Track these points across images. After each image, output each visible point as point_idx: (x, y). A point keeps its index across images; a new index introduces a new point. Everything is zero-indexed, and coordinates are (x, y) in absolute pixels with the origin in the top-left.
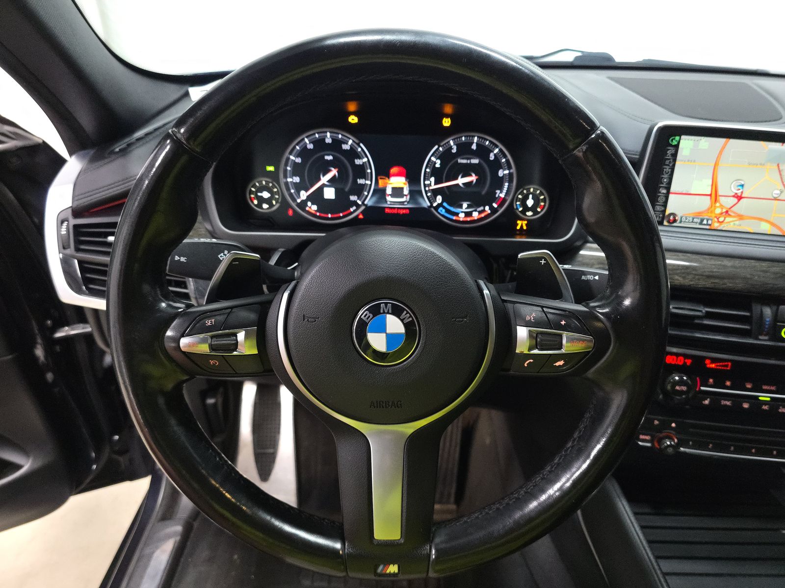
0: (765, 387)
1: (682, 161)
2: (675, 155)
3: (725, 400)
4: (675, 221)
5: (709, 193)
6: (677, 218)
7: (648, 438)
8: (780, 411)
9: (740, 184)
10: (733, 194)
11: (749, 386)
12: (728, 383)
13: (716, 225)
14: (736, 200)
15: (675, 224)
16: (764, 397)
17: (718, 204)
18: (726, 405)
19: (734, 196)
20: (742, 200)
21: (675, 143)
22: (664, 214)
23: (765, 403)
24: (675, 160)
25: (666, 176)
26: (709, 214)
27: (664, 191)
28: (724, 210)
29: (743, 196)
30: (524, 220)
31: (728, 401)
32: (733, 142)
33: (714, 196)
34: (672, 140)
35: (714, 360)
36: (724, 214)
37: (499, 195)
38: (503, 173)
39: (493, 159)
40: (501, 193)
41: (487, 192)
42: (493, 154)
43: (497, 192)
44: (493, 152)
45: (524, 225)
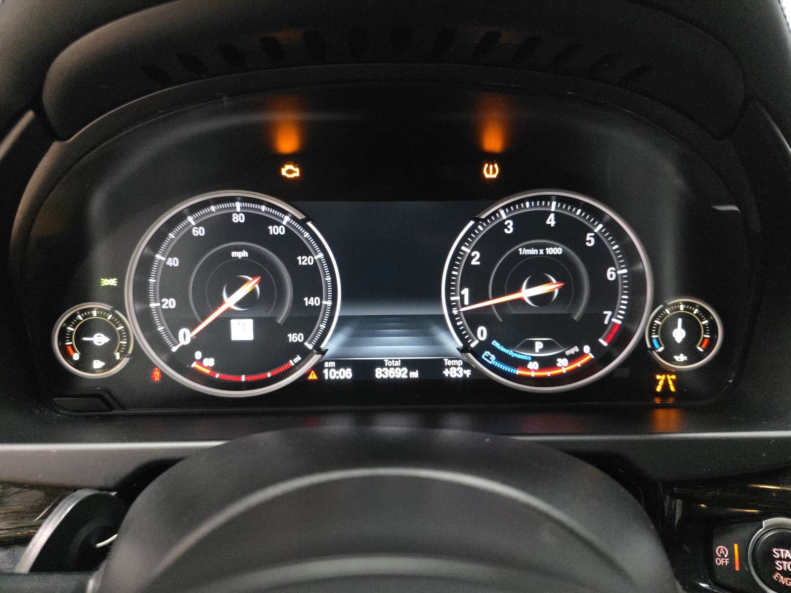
30: (671, 373)
37: (610, 321)
38: (617, 274)
39: (592, 244)
40: (615, 315)
41: (584, 316)
42: (593, 234)
43: (606, 315)
44: (592, 231)
45: (670, 382)
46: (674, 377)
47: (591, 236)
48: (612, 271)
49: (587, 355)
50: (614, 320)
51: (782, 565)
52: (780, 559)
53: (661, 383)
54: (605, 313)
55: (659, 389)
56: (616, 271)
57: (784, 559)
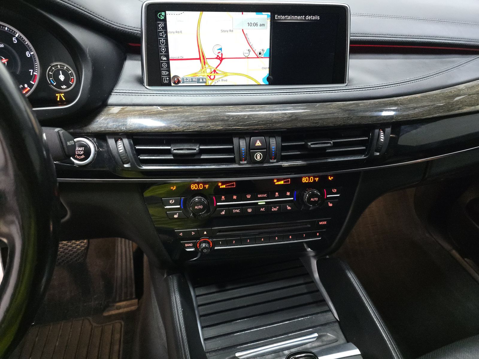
0: (259, 196)
1: (171, 32)
2: (165, 27)
3: (235, 209)
4: (179, 82)
5: (198, 57)
6: (180, 79)
7: (191, 245)
8: (273, 210)
9: (219, 48)
10: (216, 56)
11: (249, 196)
12: (235, 197)
13: (209, 82)
14: (219, 61)
15: (180, 84)
16: (261, 202)
17: (207, 66)
18: (237, 213)
19: (216, 58)
20: (224, 61)
21: (162, 18)
22: (170, 78)
23: (262, 206)
24: (166, 32)
25: (163, 46)
26: (203, 74)
27: (165, 59)
28: (213, 70)
29: (223, 57)
30: (62, 93)
31: (237, 209)
32: (205, 14)
33: (202, 58)
34: (160, 16)
35: (223, 183)
36: (213, 73)
37: (33, 73)
38: (30, 54)
39: (16, 42)
40: (34, 71)
41: (21, 72)
42: (15, 38)
43: (31, 71)
44: (15, 37)
45: (62, 97)
46: (63, 94)
47: (14, 39)
48: (28, 53)
49: (26, 88)
50: (34, 73)
51: (78, 152)
52: (77, 151)
53: (59, 97)
54: (30, 70)
55: (58, 99)
56: (30, 53)
57: (78, 151)
